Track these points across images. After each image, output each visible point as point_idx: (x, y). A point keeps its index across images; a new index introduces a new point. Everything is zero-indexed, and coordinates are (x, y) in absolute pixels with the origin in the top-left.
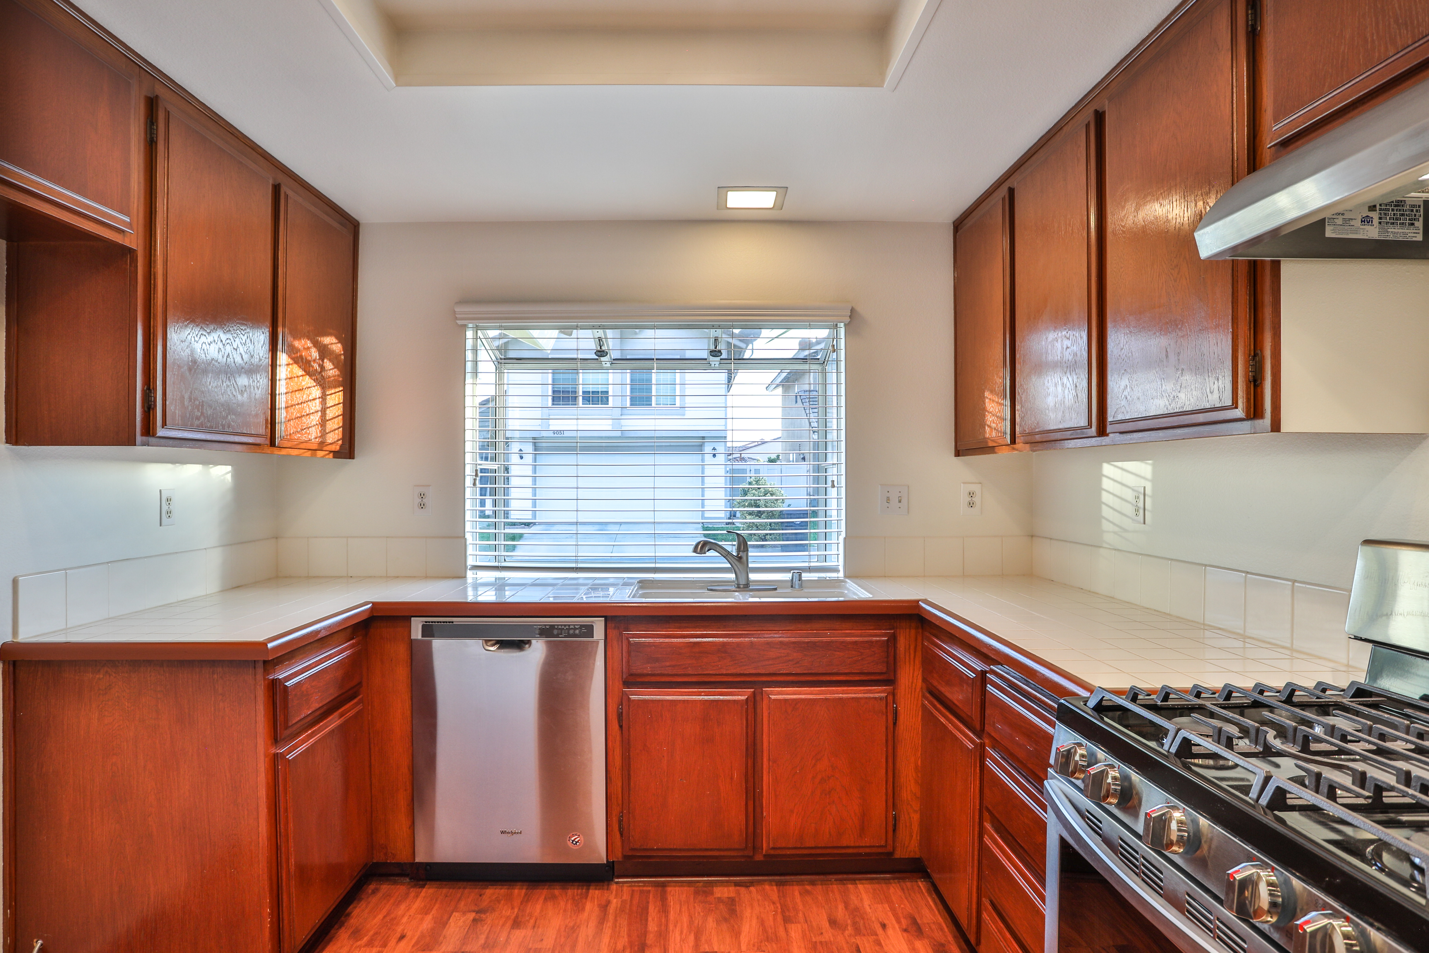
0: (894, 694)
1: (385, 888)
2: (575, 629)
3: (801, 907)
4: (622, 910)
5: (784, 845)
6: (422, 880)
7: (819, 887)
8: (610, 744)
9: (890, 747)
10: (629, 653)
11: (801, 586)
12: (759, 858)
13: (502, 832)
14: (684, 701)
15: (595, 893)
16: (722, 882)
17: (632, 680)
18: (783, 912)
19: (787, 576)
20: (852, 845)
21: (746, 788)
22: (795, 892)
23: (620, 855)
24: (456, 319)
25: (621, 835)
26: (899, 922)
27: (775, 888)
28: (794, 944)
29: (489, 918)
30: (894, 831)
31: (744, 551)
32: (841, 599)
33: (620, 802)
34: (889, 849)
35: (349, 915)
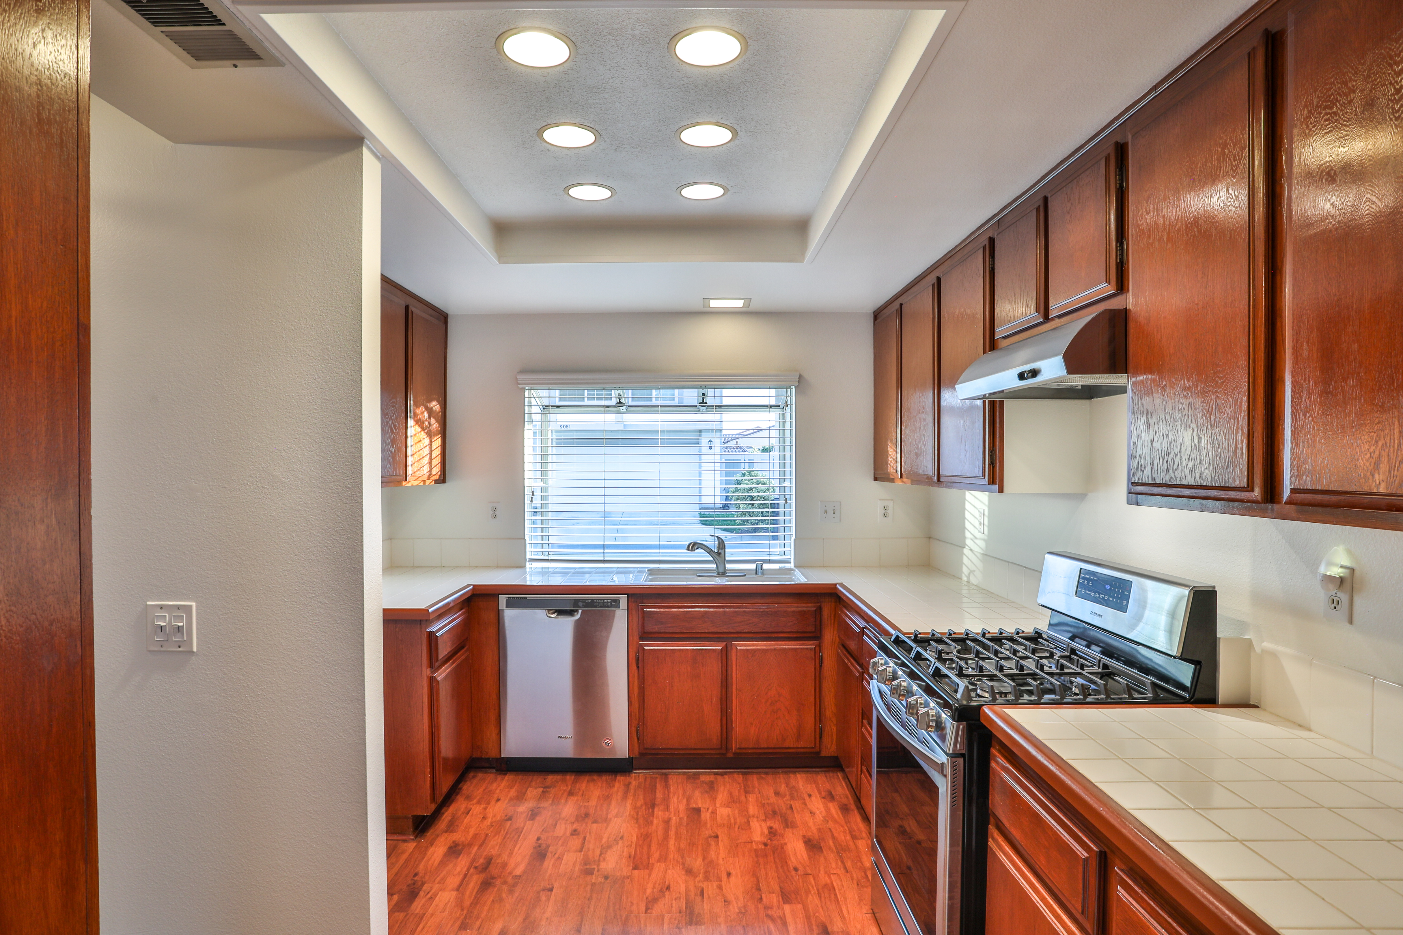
0: (820, 646)
1: (480, 775)
2: (608, 602)
3: (757, 785)
4: (639, 787)
5: (746, 746)
6: (505, 771)
7: (770, 777)
8: (630, 679)
9: (817, 682)
10: (643, 618)
11: (763, 573)
12: (730, 755)
13: (559, 737)
14: (680, 650)
15: (621, 779)
16: (705, 773)
17: (646, 636)
18: (745, 788)
19: (753, 566)
20: (792, 746)
21: (721, 708)
22: (754, 779)
23: (637, 753)
24: (518, 384)
25: (638, 739)
26: (820, 793)
27: (741, 776)
28: (751, 804)
29: (553, 791)
30: (821, 738)
31: (722, 549)
32: (793, 583)
33: (637, 717)
34: (817, 749)
35: (461, 788)
